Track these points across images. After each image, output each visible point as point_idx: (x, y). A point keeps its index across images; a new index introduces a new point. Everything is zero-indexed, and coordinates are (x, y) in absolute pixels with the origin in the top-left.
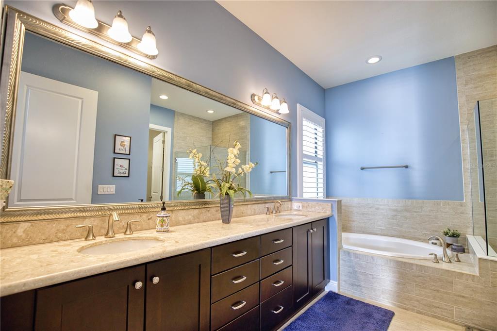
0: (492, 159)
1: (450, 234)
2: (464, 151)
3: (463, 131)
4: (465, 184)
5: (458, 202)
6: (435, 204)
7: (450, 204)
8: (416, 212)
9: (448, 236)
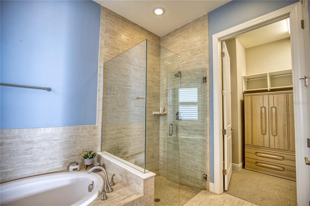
0: (114, 93)
1: (90, 156)
2: (99, 84)
3: (101, 67)
4: (98, 110)
5: (92, 126)
6: (75, 130)
7: (87, 128)
8: (55, 140)
9: (88, 158)
